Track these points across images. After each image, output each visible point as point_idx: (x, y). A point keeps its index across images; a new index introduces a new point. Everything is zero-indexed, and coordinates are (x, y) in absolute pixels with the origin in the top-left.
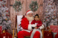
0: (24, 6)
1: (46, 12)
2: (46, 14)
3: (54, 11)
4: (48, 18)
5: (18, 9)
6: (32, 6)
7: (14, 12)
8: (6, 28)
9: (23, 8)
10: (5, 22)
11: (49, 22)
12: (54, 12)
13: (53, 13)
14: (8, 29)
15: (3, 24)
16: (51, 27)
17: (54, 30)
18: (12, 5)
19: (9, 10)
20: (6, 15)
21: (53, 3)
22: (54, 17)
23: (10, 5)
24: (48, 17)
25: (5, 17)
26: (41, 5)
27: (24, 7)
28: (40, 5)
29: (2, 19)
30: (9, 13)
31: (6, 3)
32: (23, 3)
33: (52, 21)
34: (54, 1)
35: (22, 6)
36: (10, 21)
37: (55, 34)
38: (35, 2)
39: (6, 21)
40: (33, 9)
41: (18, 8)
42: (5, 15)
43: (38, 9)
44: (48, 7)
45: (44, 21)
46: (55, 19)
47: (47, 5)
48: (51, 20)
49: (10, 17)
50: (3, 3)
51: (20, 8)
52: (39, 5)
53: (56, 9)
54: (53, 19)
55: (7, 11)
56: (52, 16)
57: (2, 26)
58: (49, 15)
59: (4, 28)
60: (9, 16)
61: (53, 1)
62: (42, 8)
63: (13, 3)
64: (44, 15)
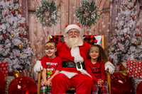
0: (62, 13)
1: (117, 28)
2: (117, 32)
3: (138, 24)
4: (123, 42)
5: (50, 19)
6: (83, 13)
7: (40, 26)
8: (19, 66)
9: (60, 17)
10: (17, 52)
11: (123, 53)
12: (138, 27)
13: (134, 30)
14: (24, 68)
15: (11, 57)
16: (129, 64)
18: (33, 11)
19: (26, 24)
20: (20, 35)
21: (135, 5)
22: (137, 39)
24: (123, 39)
25: (16, 40)
26: (106, 10)
27: (63, 15)
28: (103, 9)
29: (10, 44)
30: (27, 30)
31: (21, 5)
32: (60, 5)
33: (133, 49)
34: (138, 1)
35: (59, 13)
36: (29, 48)
38: (90, 2)
39: (21, 50)
40: (85, 19)
41: (48, 17)
42: (18, 34)
43: (96, 21)
44: (123, 15)
45: (113, 49)
46: (140, 44)
48: (129, 47)
49: (28, 39)
51: (54, 17)
52: (100, 9)
53: (141, 21)
54: (134, 45)
55: (22, 25)
56: (132, 37)
57: (11, 62)
58: (123, 36)
59: (15, 67)
60: (27, 36)
62: (106, 16)
63: (35, 5)
64: (112, 36)
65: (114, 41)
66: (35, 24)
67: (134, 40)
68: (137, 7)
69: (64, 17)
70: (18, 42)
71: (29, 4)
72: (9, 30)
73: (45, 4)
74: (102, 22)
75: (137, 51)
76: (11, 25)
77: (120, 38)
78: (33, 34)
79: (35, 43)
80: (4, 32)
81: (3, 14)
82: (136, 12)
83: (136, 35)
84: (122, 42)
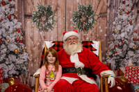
0: (59, 17)
1: (114, 32)
2: (115, 36)
3: (136, 29)
4: (121, 47)
5: (46, 24)
6: (80, 17)
7: (36, 31)
9: (57, 21)
10: (13, 57)
11: (121, 58)
12: (136, 32)
13: (132, 34)
14: (20, 74)
16: (128, 70)
17: (135, 78)
18: (30, 16)
19: (22, 29)
20: (16, 40)
21: (132, 9)
22: (135, 43)
24: (120, 43)
25: (12, 45)
26: (103, 15)
27: (60, 19)
28: (100, 13)
29: (5, 50)
30: (24, 35)
31: (17, 10)
32: (56, 10)
33: (131, 53)
34: (136, 5)
35: (55, 18)
36: (25, 54)
37: (138, 88)
38: (87, 6)
39: (17, 55)
40: (82, 24)
41: (45, 22)
42: (14, 39)
43: (93, 25)
44: (120, 20)
45: (110, 53)
47: (116, 15)
48: (127, 51)
49: (24, 44)
50: (8, 10)
51: (50, 21)
54: (132, 49)
55: (18, 30)
56: (130, 41)
57: (6, 67)
58: (121, 40)
59: (11, 73)
60: (23, 42)
61: (131, 4)
62: (103, 21)
63: (32, 10)
64: (110, 40)
65: (112, 46)
66: (32, 29)
67: (132, 45)
68: (134, 11)
69: (61, 22)
70: (13, 47)
71: (25, 9)
72: (4, 35)
73: (42, 8)
74: (99, 27)
76: (7, 30)
77: (117, 43)
78: (29, 39)
79: (31, 48)
82: (134, 17)
83: (134, 40)
84: (119, 46)
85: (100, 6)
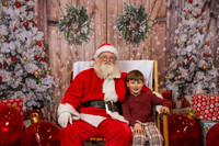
0: (97, 24)
1: (177, 45)
2: (178, 50)
3: (208, 39)
4: (187, 66)
5: (79, 34)
6: (128, 23)
7: (65, 45)
8: (35, 104)
9: (94, 30)
10: (31, 83)
11: (187, 82)
12: (208, 44)
13: (203, 47)
14: (42, 107)
16: (196, 99)
17: (207, 111)
18: (55, 23)
19: (44, 41)
20: (36, 58)
21: (203, 11)
22: (207, 61)
23: (50, 23)
24: (186, 61)
25: (31, 65)
26: (160, 20)
27: (99, 27)
28: (157, 18)
30: (47, 49)
31: (36, 14)
32: (93, 13)
33: (200, 75)
34: (208, 4)
35: (92, 25)
36: (49, 77)
37: (208, 125)
38: (137, 7)
39: (37, 79)
40: (130, 33)
41: (77, 31)
42: (32, 56)
43: (147, 35)
44: (185, 26)
45: (171, 76)
46: (210, 69)
47: (179, 20)
48: (195, 72)
49: (48, 63)
50: (24, 15)
51: (85, 30)
52: (153, 18)
53: (212, 34)
54: (202, 69)
55: (38, 43)
56: (200, 58)
57: (23, 96)
58: (186, 56)
59: (30, 104)
60: (46, 59)
61: (202, 4)
63: (58, 13)
64: (171, 57)
65: (174, 64)
66: (58, 41)
67: (202, 63)
68: (206, 13)
69: (100, 31)
70: (32, 68)
71: (48, 12)
72: (19, 51)
73: (72, 12)
74: (156, 37)
75: (206, 79)
77: (181, 60)
78: (54, 55)
79: (58, 69)
80: (14, 54)
81: (11, 27)
82: (205, 22)
83: (205, 55)
84: (184, 66)
85: (157, 6)
